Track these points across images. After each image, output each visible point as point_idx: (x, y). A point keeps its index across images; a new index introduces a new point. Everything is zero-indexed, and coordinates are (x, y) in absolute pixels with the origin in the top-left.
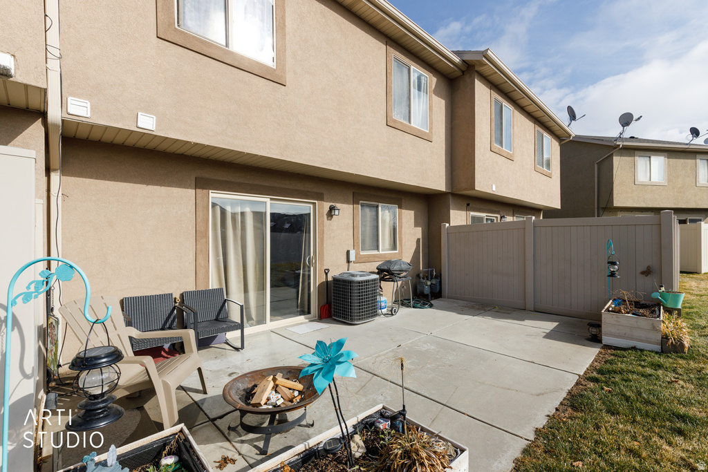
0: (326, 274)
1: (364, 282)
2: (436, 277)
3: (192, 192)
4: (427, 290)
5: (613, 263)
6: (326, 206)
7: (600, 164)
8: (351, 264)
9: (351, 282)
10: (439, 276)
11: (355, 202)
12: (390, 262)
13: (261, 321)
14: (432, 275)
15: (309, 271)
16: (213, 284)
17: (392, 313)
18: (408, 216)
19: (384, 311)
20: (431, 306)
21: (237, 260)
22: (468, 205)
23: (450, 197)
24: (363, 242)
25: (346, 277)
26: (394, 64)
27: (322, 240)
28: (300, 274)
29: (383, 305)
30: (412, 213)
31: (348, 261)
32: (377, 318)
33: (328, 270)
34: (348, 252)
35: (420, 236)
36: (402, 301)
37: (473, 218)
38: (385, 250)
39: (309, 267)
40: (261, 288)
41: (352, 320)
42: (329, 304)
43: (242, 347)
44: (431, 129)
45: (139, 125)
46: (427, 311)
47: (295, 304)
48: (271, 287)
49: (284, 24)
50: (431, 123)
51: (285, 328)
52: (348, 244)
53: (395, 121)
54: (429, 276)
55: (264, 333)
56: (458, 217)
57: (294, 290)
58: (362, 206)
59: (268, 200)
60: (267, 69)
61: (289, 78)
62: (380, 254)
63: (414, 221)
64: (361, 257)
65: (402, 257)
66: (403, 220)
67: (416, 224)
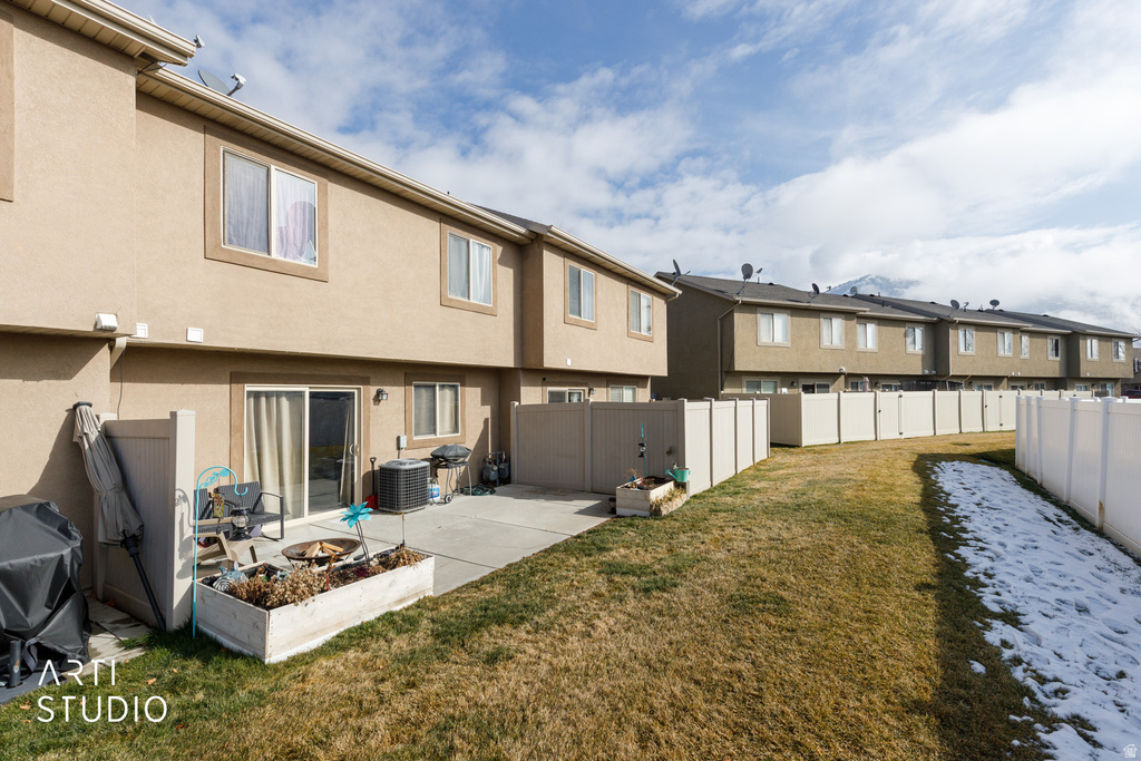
0: (373, 463)
1: (412, 470)
2: (506, 461)
3: (226, 387)
4: (493, 475)
5: (642, 445)
6: (373, 390)
7: (722, 320)
8: (401, 451)
9: (398, 471)
10: (508, 460)
11: (407, 383)
12: (445, 447)
13: (298, 514)
14: (501, 459)
15: (353, 460)
16: (247, 479)
17: (446, 500)
18: (472, 395)
19: (437, 499)
20: (492, 493)
21: (272, 453)
22: (544, 379)
23: (521, 373)
24: (417, 426)
25: (394, 466)
26: (450, 240)
27: (368, 427)
28: (341, 464)
29: (435, 493)
30: (479, 390)
31: (399, 448)
32: (428, 506)
33: (375, 459)
34: (398, 438)
35: (488, 415)
36: (462, 489)
37: (551, 393)
38: (443, 432)
39: (353, 456)
40: (299, 480)
41: (398, 509)
42: (375, 494)
43: (282, 537)
44: (495, 302)
45: (189, 339)
46: (488, 498)
47: (336, 498)
48: (310, 479)
49: (327, 224)
50: (495, 296)
51: (325, 521)
52: (399, 430)
53: (451, 300)
54: (497, 460)
55: (301, 526)
56: (532, 395)
57: (335, 483)
58: (416, 386)
59: (306, 389)
60: (310, 269)
61: (332, 274)
62: (438, 438)
63: (480, 399)
64: (414, 442)
65: (465, 440)
66: (466, 399)
67: (483, 401)
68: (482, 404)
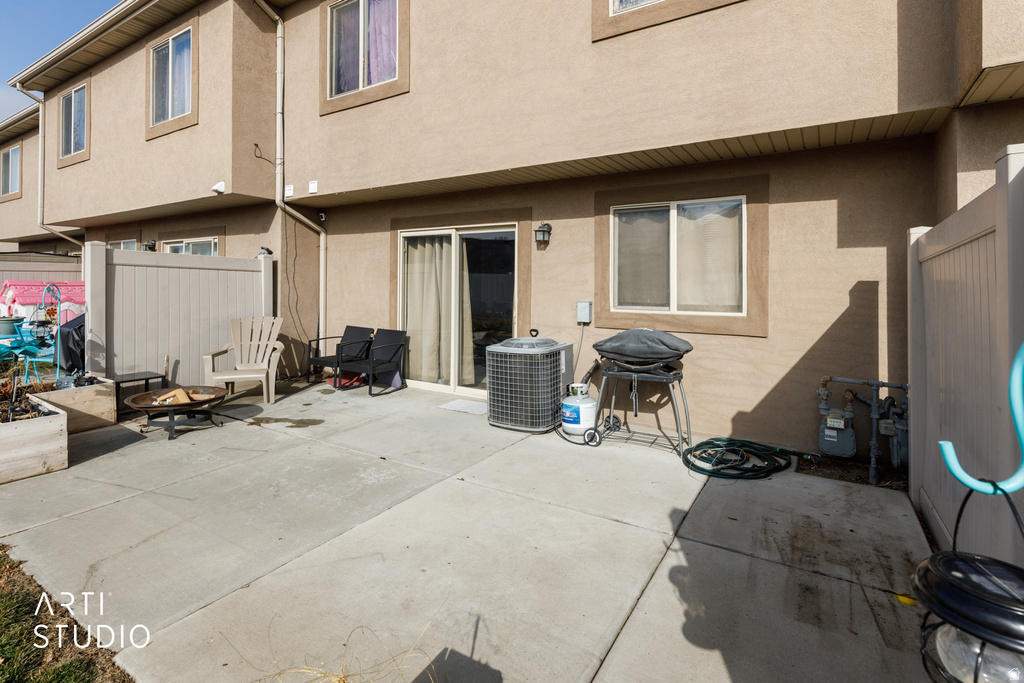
0: (533, 337)
3: (388, 234)
11: (598, 210)
27: (527, 282)
31: (578, 322)
33: (536, 332)
45: (310, 191)
49: (408, 19)
52: (583, 292)
53: (616, 20)
58: (618, 214)
59: (454, 232)
60: (390, 85)
61: (414, 83)
62: (673, 316)
63: (835, 228)
64: (613, 317)
65: (766, 330)
66: (773, 232)
67: (850, 235)
68: (843, 242)
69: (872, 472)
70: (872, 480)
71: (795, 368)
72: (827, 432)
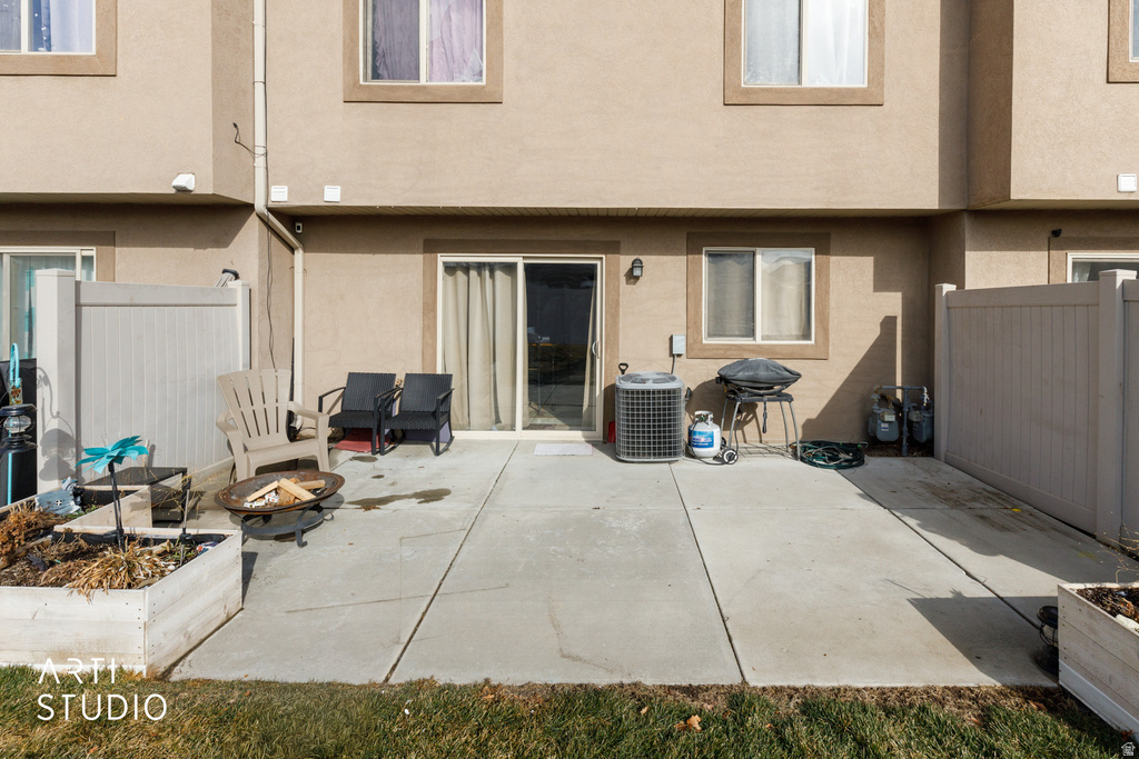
0: (622, 371)
3: (420, 257)
6: (625, 261)
8: (678, 359)
11: (694, 250)
12: (742, 362)
14: (917, 401)
15: (596, 364)
17: (723, 459)
18: (851, 269)
22: (1055, 232)
23: (967, 220)
24: (715, 320)
27: (615, 316)
29: (703, 440)
30: (866, 261)
31: (672, 354)
33: (625, 366)
34: (670, 339)
35: (895, 310)
38: (773, 335)
39: (596, 359)
44: (876, 76)
45: (327, 200)
50: (879, 63)
52: (674, 327)
53: (747, 91)
55: (507, 442)
58: (710, 255)
59: (519, 260)
60: (473, 89)
61: (509, 91)
62: (758, 346)
63: (872, 278)
64: (705, 348)
65: (827, 354)
66: (833, 278)
67: (881, 284)
68: (877, 288)
69: (905, 449)
70: (905, 454)
71: (846, 381)
72: (883, 425)
